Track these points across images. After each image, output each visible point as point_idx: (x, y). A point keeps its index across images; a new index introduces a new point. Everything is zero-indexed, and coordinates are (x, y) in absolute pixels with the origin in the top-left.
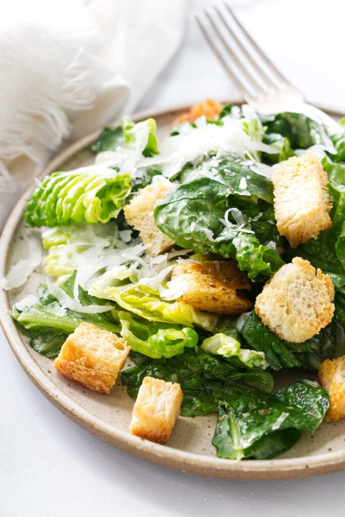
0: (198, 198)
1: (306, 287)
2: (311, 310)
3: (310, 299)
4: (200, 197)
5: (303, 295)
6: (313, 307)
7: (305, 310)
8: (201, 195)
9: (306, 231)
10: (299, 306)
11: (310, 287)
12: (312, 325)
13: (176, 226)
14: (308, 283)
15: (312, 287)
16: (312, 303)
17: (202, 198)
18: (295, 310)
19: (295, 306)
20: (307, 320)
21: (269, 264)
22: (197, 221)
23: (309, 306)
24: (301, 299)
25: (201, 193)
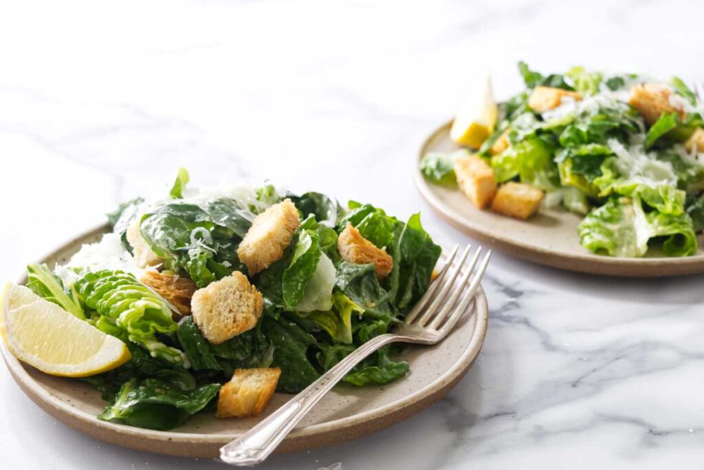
0: (179, 217)
1: (235, 296)
2: (232, 315)
3: (233, 306)
4: (182, 217)
5: (229, 301)
6: (233, 313)
7: (226, 313)
8: (184, 216)
9: (260, 260)
10: (221, 309)
11: (238, 297)
12: (226, 327)
13: (151, 232)
14: (238, 293)
15: (241, 297)
16: (234, 310)
17: (183, 218)
18: (216, 311)
19: (218, 307)
20: (224, 321)
21: (214, 274)
22: (168, 232)
23: (231, 311)
24: (225, 304)
25: (184, 214)
